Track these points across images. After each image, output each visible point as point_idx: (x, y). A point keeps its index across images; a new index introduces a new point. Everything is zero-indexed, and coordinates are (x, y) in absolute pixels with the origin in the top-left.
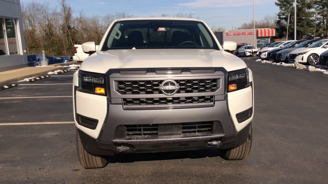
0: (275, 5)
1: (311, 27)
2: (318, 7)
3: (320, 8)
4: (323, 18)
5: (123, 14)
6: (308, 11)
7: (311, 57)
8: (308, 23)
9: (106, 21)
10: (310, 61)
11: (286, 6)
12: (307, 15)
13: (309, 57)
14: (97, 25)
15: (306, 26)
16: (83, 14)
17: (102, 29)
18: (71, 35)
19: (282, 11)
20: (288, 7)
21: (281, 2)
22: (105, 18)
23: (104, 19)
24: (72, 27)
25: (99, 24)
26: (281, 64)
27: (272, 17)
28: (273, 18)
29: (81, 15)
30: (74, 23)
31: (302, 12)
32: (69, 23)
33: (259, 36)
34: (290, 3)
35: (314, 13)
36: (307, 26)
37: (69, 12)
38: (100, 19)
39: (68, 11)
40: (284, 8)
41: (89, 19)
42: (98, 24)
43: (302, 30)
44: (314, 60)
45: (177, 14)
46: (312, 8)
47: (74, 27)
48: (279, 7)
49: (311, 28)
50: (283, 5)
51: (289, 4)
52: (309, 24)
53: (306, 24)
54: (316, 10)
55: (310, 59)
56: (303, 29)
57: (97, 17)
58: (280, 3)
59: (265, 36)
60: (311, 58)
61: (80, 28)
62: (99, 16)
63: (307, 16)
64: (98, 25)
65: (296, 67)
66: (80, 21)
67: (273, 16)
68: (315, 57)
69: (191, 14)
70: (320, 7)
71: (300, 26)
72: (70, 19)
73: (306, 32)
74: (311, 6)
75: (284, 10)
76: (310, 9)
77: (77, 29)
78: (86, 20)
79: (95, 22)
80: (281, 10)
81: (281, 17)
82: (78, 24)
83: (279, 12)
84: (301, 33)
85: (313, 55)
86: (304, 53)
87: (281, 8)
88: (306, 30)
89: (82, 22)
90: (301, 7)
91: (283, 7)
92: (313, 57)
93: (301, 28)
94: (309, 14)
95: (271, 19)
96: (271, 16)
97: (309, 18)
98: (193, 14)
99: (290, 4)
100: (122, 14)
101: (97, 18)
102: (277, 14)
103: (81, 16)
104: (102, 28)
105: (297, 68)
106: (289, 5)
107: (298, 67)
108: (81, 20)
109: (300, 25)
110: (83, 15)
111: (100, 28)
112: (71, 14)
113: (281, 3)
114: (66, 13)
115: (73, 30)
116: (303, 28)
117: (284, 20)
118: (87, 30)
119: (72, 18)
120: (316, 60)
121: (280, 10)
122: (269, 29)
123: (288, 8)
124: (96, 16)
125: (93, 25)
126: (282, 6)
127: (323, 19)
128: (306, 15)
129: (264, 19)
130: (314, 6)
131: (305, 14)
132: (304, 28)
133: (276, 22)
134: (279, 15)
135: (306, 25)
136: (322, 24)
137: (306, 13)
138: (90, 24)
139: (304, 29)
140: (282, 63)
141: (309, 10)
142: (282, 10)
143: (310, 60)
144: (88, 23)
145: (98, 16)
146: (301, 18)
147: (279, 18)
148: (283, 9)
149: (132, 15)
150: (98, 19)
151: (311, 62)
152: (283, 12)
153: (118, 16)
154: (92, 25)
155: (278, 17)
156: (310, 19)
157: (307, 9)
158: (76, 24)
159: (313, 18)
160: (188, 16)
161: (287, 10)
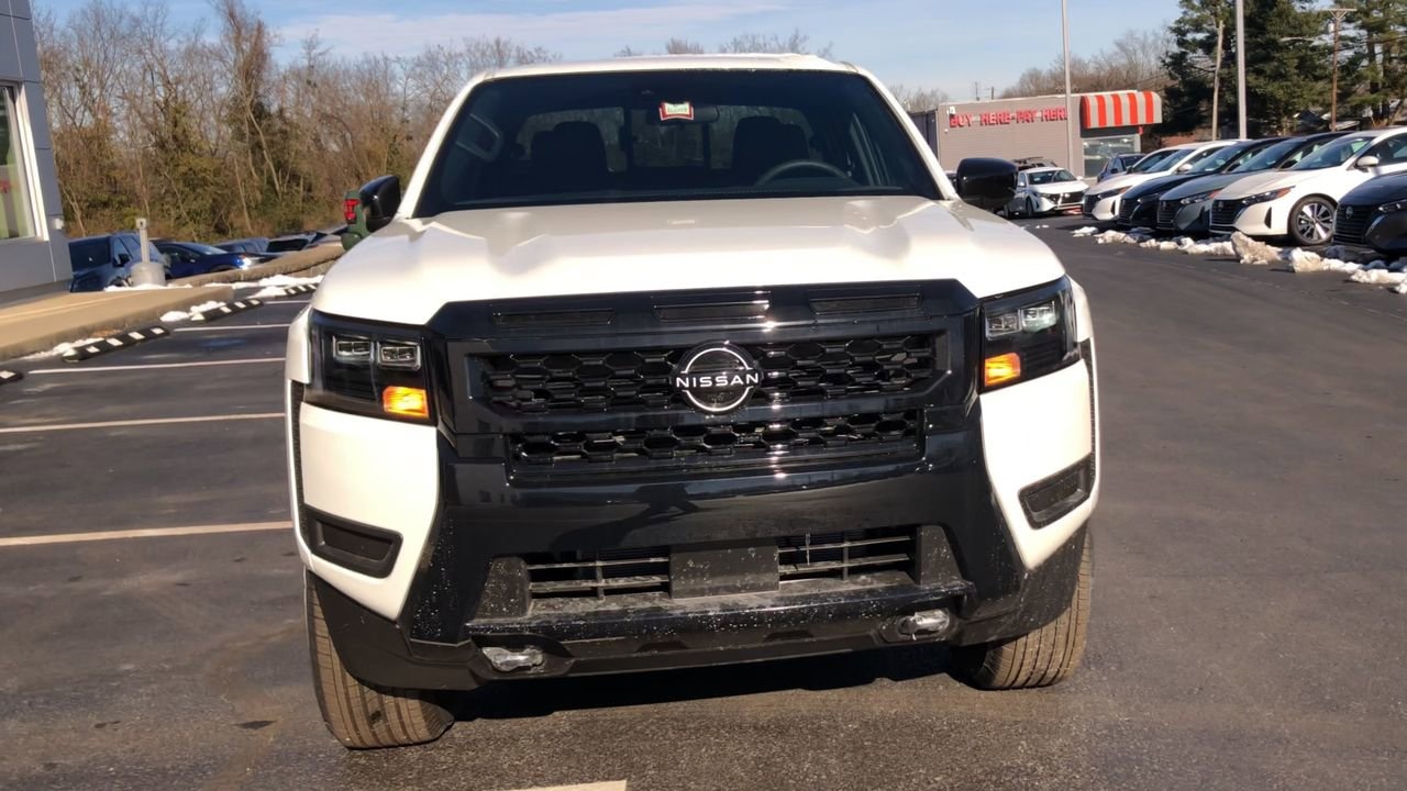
1: (1317, 79)
4: (1370, 36)
5: (498, 43)
6: (1303, 8)
7: (1307, 210)
8: (1302, 60)
10: (1300, 228)
12: (1301, 26)
13: (1296, 213)
14: (382, 98)
15: (1298, 75)
16: (320, 49)
17: (406, 114)
18: (271, 144)
19: (1190, 13)
22: (420, 64)
23: (413, 69)
24: (274, 109)
25: (394, 91)
26: (1180, 243)
27: (1151, 39)
28: (1155, 42)
29: (309, 54)
30: (282, 91)
31: (1279, 15)
32: (261, 91)
33: (1094, 123)
35: (1327, 16)
36: (1302, 77)
37: (256, 44)
38: (397, 69)
39: (253, 40)
41: (346, 71)
42: (387, 94)
43: (1280, 94)
44: (1317, 226)
45: (735, 40)
47: (281, 111)
49: (1320, 85)
52: (1309, 66)
53: (1296, 68)
54: (1337, 2)
55: (1301, 219)
56: (1282, 87)
57: (382, 63)
59: (1116, 122)
60: (1303, 217)
61: (309, 115)
62: (391, 56)
63: (1298, 32)
64: (391, 98)
65: (1238, 258)
66: (309, 82)
67: (1156, 35)
68: (1324, 209)
69: (796, 37)
71: (1270, 76)
72: (265, 75)
73: (1295, 100)
75: (1198, 10)
77: (295, 117)
78: (337, 77)
79: (373, 79)
80: (1187, 6)
81: (1189, 37)
82: (298, 95)
83: (1178, 18)
84: (1277, 108)
85: (1311, 200)
86: (1272, 193)
88: (1295, 92)
89: (315, 85)
92: (1312, 208)
93: (1276, 85)
94: (1307, 23)
95: (1143, 48)
96: (1145, 33)
97: (1308, 39)
98: (805, 38)
100: (495, 48)
101: (385, 63)
102: (1170, 28)
103: (310, 59)
104: (404, 109)
105: (1242, 262)
107: (1246, 258)
108: (313, 79)
109: (1269, 72)
110: (321, 54)
111: (399, 111)
112: (265, 51)
114: (246, 46)
115: (278, 124)
116: (1284, 83)
117: (1200, 52)
118: (339, 120)
119: (270, 68)
120: (1324, 222)
121: (1184, 9)
122: (1135, 92)
124: (379, 56)
125: (367, 96)
127: (1371, 46)
128: (1294, 27)
129: (1116, 49)
131: (1288, 22)
132: (1289, 83)
133: (1168, 60)
134: (1178, 31)
135: (1296, 71)
136: (1365, 62)
137: (1295, 18)
138: (352, 93)
139: (1287, 87)
140: (1183, 240)
141: (1306, 5)
142: (1193, 7)
143: (1300, 224)
144: (342, 90)
145: (386, 59)
146: (1274, 41)
147: (1181, 43)
148: (1196, 2)
149: (540, 49)
150: (386, 72)
151: (1303, 231)
152: (1196, 15)
153: (478, 55)
154: (362, 98)
155: (1174, 37)
156: (1311, 42)
158: (291, 95)
159: (1324, 37)
160: (784, 44)
161: (1211, 7)
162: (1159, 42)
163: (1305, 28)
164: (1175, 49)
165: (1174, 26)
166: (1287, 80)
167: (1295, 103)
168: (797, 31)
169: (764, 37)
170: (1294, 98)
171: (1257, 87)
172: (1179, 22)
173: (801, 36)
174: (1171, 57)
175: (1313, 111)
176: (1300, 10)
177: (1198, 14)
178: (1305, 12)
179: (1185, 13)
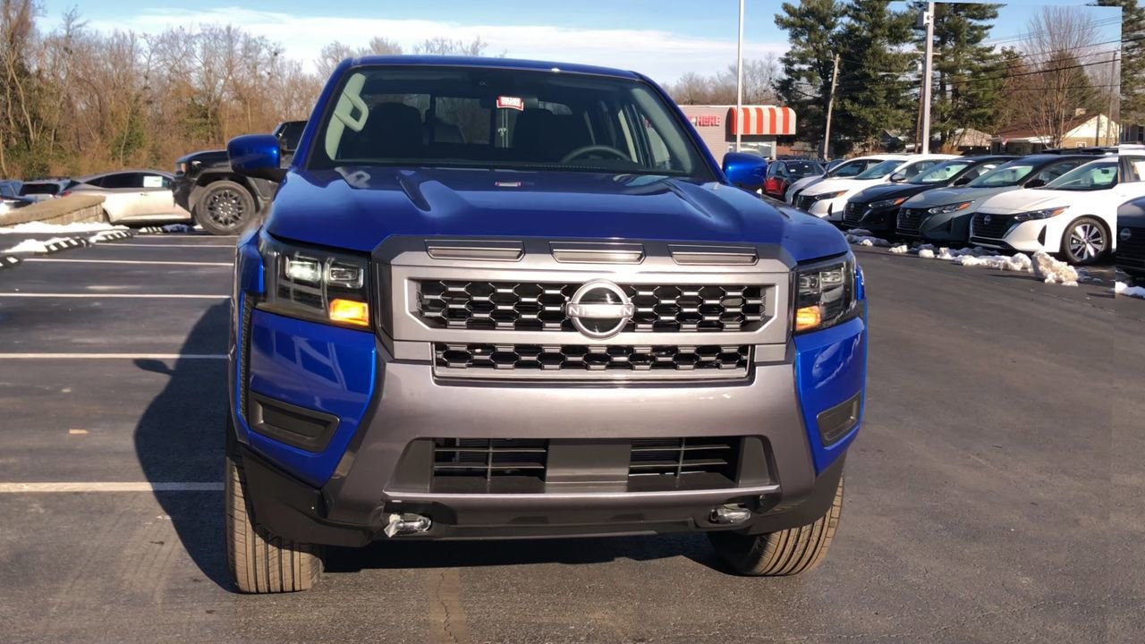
0: (775, 25)
1: (899, 107)
4: (943, 76)
5: (229, 29)
6: (891, 49)
7: (1079, 230)
8: (890, 91)
9: (163, 51)
10: (1073, 247)
11: (811, 29)
12: (891, 64)
13: (1069, 232)
14: (127, 68)
15: (886, 104)
16: (75, 23)
17: (148, 83)
18: (29, 98)
19: (798, 47)
20: (820, 35)
21: (798, 17)
22: (162, 41)
23: (156, 45)
24: (34, 69)
25: (139, 61)
26: (936, 253)
27: (759, 66)
28: (761, 70)
29: (68, 25)
30: (40, 55)
31: (873, 54)
32: (23, 54)
34: (828, 19)
35: (911, 57)
36: (889, 105)
37: (22, 13)
38: (142, 44)
39: (20, 9)
40: (807, 37)
41: (98, 44)
42: (131, 65)
43: (871, 118)
44: (1088, 246)
45: (427, 41)
46: (904, 42)
47: (40, 71)
48: (787, 32)
49: (900, 113)
50: (801, 26)
51: (822, 24)
52: (895, 97)
53: (885, 98)
54: (919, 47)
55: (1073, 239)
56: (872, 112)
57: (129, 38)
58: (792, 19)
60: (1077, 238)
61: (63, 77)
62: (138, 32)
63: (888, 68)
64: (134, 68)
66: (66, 49)
67: (762, 63)
68: (1095, 230)
69: (478, 44)
71: (863, 103)
72: (28, 40)
73: (883, 124)
74: (904, 33)
75: (804, 46)
76: (897, 44)
77: (51, 78)
78: (89, 47)
79: (121, 52)
80: (796, 43)
81: (796, 67)
82: (55, 60)
83: (787, 51)
84: (866, 128)
85: (1084, 221)
86: (1044, 211)
87: (795, 36)
88: (882, 117)
89: (71, 52)
90: (870, 35)
91: (803, 34)
92: (1085, 228)
93: (868, 110)
94: (896, 62)
96: (754, 62)
97: (897, 74)
98: (485, 45)
99: (827, 23)
100: (226, 33)
101: (132, 39)
102: (779, 59)
103: (68, 30)
104: (146, 78)
105: (1046, 281)
106: (821, 27)
108: (72, 47)
109: (862, 99)
110: (80, 26)
111: (142, 78)
112: (30, 20)
113: (798, 22)
114: (14, 15)
115: (36, 82)
116: (874, 109)
117: (804, 80)
118: (89, 82)
119: (33, 35)
120: (1094, 242)
121: (793, 45)
122: (774, 107)
123: (821, 37)
124: (128, 34)
125: (115, 65)
126: (799, 29)
127: (942, 82)
128: (886, 66)
129: (730, 73)
130: (913, 34)
131: (881, 61)
132: (877, 110)
133: (777, 85)
134: (787, 61)
135: (884, 101)
137: (886, 57)
138: (102, 62)
139: (877, 112)
140: (942, 249)
141: (895, 48)
142: (800, 43)
143: (1072, 243)
144: (94, 59)
145: (132, 36)
146: (869, 76)
147: (788, 71)
148: (803, 39)
149: (263, 37)
150: (132, 46)
151: (1074, 251)
152: (803, 50)
153: (211, 38)
154: (110, 66)
155: (782, 66)
156: (897, 77)
157: (890, 42)
158: (49, 61)
159: (908, 74)
160: (467, 48)
161: (814, 44)
162: (765, 70)
163: (893, 67)
164: (785, 77)
165: (784, 57)
166: (876, 107)
167: (881, 126)
168: (479, 38)
169: (451, 41)
170: (881, 121)
171: (852, 110)
172: (787, 54)
173: (482, 43)
174: (779, 82)
175: (892, 133)
176: (890, 52)
177: (804, 49)
178: (893, 53)
179: (794, 48)
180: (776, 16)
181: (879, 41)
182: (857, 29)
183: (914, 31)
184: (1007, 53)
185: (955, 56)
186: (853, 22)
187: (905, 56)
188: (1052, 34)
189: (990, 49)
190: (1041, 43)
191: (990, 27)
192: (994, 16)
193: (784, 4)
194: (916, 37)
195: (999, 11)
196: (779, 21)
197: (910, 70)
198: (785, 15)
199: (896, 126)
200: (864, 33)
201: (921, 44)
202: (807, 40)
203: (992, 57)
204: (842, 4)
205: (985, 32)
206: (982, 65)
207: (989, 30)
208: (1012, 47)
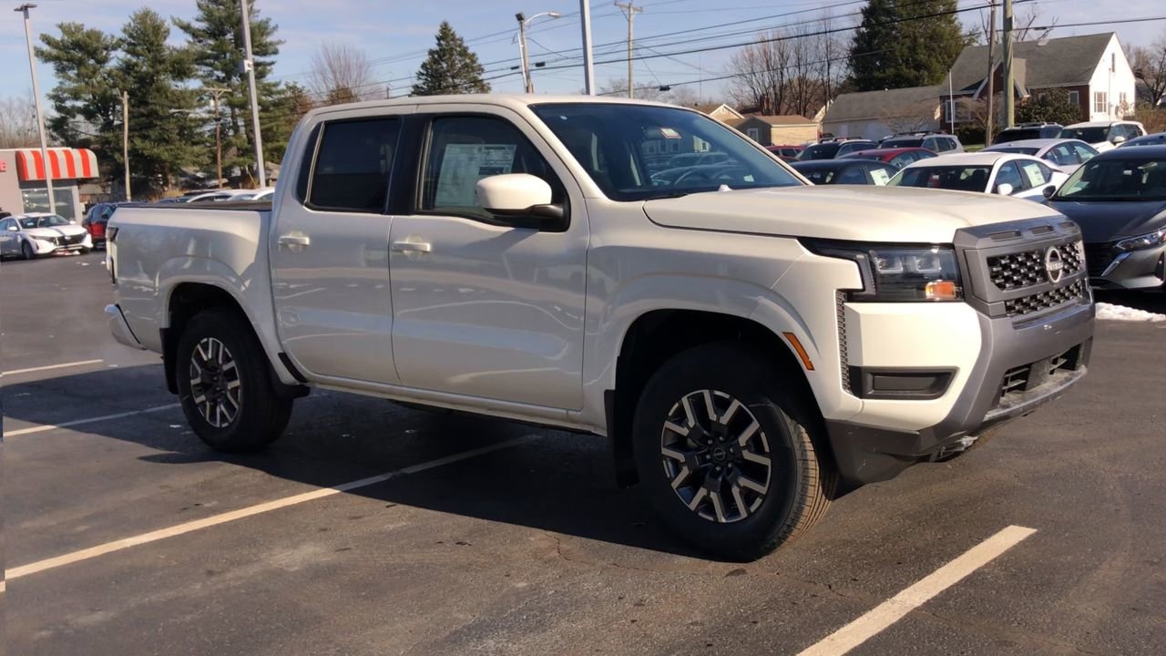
0: (36, 59)
1: (194, 144)
2: (210, 74)
3: (214, 78)
4: (233, 111)
6: (177, 86)
8: (182, 128)
11: (80, 63)
12: (179, 101)
15: (180, 140)
19: (67, 83)
20: (92, 69)
21: (60, 49)
27: (16, 104)
31: (158, 90)
33: (32, 175)
34: (99, 52)
35: (199, 93)
36: (184, 142)
40: (76, 72)
43: (165, 156)
46: (189, 77)
48: (51, 66)
49: (196, 148)
50: (68, 60)
51: (92, 58)
52: (187, 132)
53: (177, 135)
54: (205, 83)
56: (167, 150)
58: (55, 52)
63: (177, 105)
70: (216, 72)
71: (155, 141)
73: (179, 161)
74: (187, 69)
75: (75, 81)
76: (182, 80)
80: (64, 78)
81: (68, 104)
83: (55, 87)
84: (163, 168)
87: (61, 70)
88: (178, 154)
90: (151, 70)
91: (71, 68)
93: (162, 148)
94: (184, 99)
95: (9, 111)
97: (187, 111)
99: (99, 57)
102: (48, 95)
106: (92, 62)
109: (153, 137)
113: (62, 54)
116: (168, 147)
117: (80, 118)
121: (61, 80)
123: (94, 72)
126: (65, 63)
127: (233, 116)
128: (173, 102)
130: (197, 70)
131: (167, 97)
132: (172, 147)
134: (57, 98)
135: (178, 137)
136: (231, 133)
137: (173, 93)
139: (171, 150)
141: (180, 84)
142: (70, 79)
146: (156, 112)
147: (59, 109)
148: (72, 73)
152: (73, 85)
155: (52, 103)
156: (188, 114)
157: (174, 79)
159: (198, 110)
161: (86, 79)
162: (25, 109)
163: (182, 104)
164: (56, 115)
165: (52, 93)
166: (171, 144)
167: (179, 164)
170: (178, 159)
171: (144, 149)
172: (54, 90)
174: (50, 120)
175: (190, 170)
176: (175, 88)
177: (75, 85)
178: (180, 89)
179: (61, 83)
180: (35, 48)
181: (162, 77)
182: (136, 64)
183: (196, 67)
184: (291, 88)
185: (242, 92)
186: (129, 56)
187: (192, 92)
188: (334, 72)
189: (276, 85)
190: (325, 79)
191: (272, 63)
192: (276, 52)
193: (42, 35)
194: (200, 73)
195: (280, 47)
196: (39, 53)
197: (200, 106)
198: (46, 48)
199: (194, 163)
200: (144, 68)
201: (207, 80)
202: (78, 75)
203: (279, 93)
204: (113, 37)
205: (269, 68)
206: (270, 99)
207: (273, 66)
208: (295, 83)
